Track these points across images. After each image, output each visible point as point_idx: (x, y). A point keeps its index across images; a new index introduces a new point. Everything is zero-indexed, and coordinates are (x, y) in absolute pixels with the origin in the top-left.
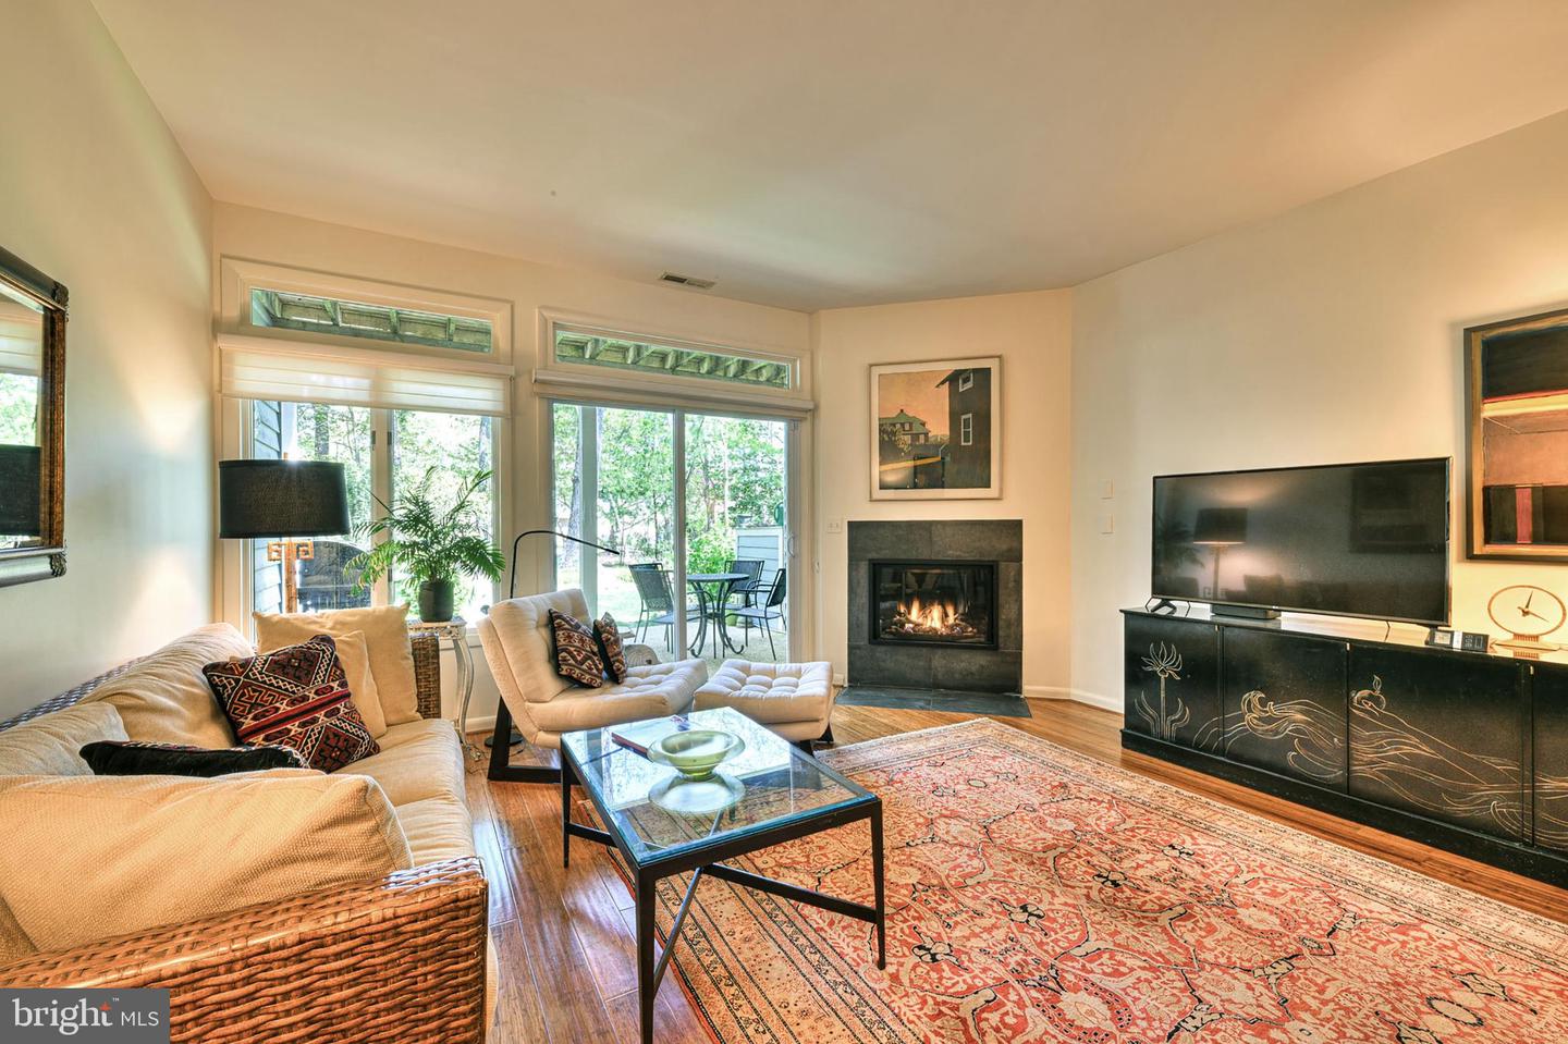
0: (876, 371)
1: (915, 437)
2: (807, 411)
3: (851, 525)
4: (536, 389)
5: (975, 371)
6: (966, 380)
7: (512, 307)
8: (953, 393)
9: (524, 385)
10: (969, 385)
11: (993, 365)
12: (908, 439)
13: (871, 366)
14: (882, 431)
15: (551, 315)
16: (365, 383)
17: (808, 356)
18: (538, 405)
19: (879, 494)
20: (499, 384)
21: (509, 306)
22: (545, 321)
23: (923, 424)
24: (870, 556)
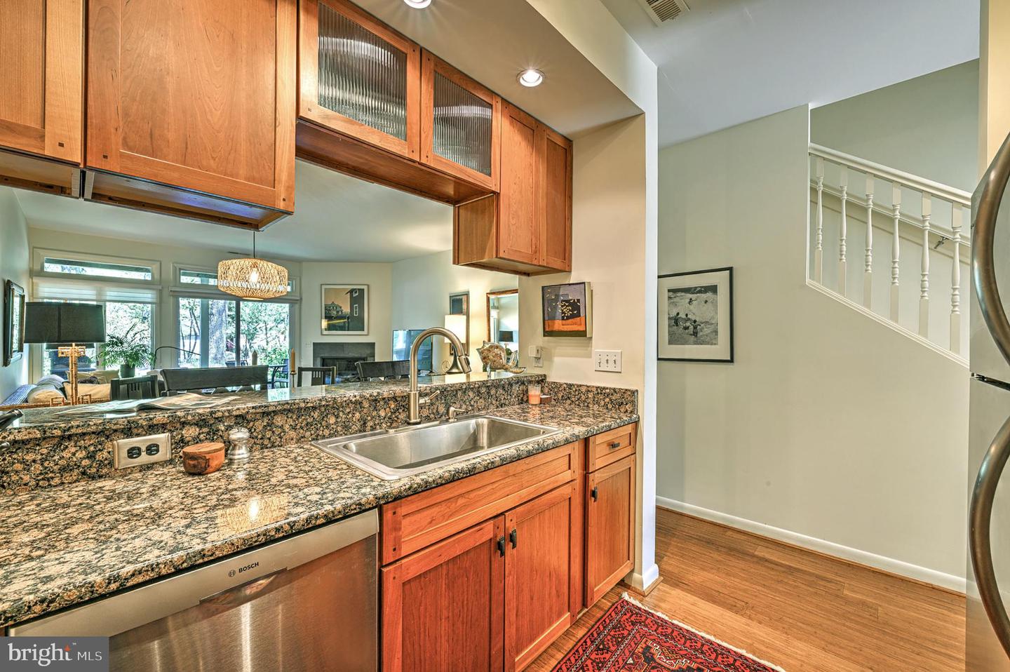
0: (324, 287)
1: (338, 312)
2: (298, 300)
3: (315, 344)
4: (171, 293)
5: (359, 289)
6: (356, 292)
7: (161, 264)
8: (351, 296)
9: (166, 292)
10: (357, 294)
11: (365, 288)
12: (335, 312)
13: (321, 285)
14: (326, 309)
15: (179, 266)
16: (94, 292)
17: (298, 278)
18: (171, 299)
19: (325, 332)
20: (154, 292)
21: (159, 263)
22: (175, 268)
23: (341, 307)
24: (322, 355)
